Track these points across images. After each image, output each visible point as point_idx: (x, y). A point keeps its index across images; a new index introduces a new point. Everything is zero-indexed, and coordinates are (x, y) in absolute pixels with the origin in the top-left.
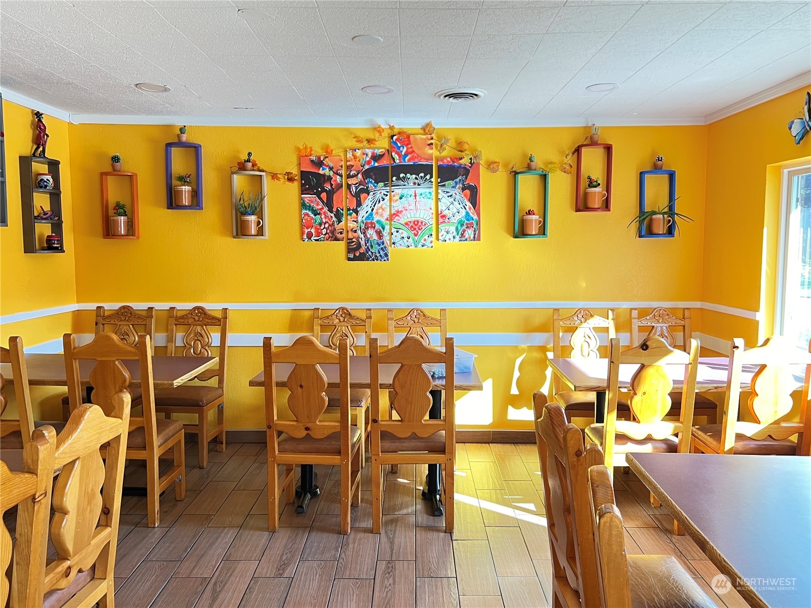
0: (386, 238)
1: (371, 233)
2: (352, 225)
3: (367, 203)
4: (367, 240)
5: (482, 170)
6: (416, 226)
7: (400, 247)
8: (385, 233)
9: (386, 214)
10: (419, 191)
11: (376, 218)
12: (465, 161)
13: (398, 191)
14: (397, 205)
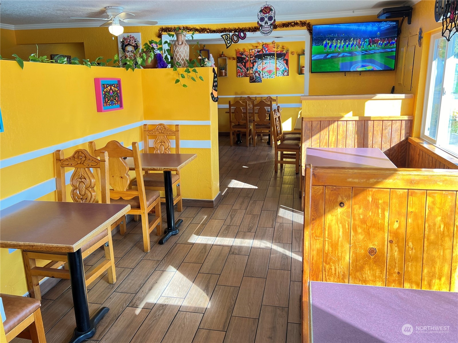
0: (261, 76)
1: (257, 74)
2: (251, 72)
3: (256, 65)
4: (256, 76)
5: (290, 55)
6: (270, 72)
7: (265, 78)
8: (261, 74)
9: (261, 69)
10: (271, 61)
11: (258, 70)
12: (284, 52)
13: (265, 61)
14: (265, 66)
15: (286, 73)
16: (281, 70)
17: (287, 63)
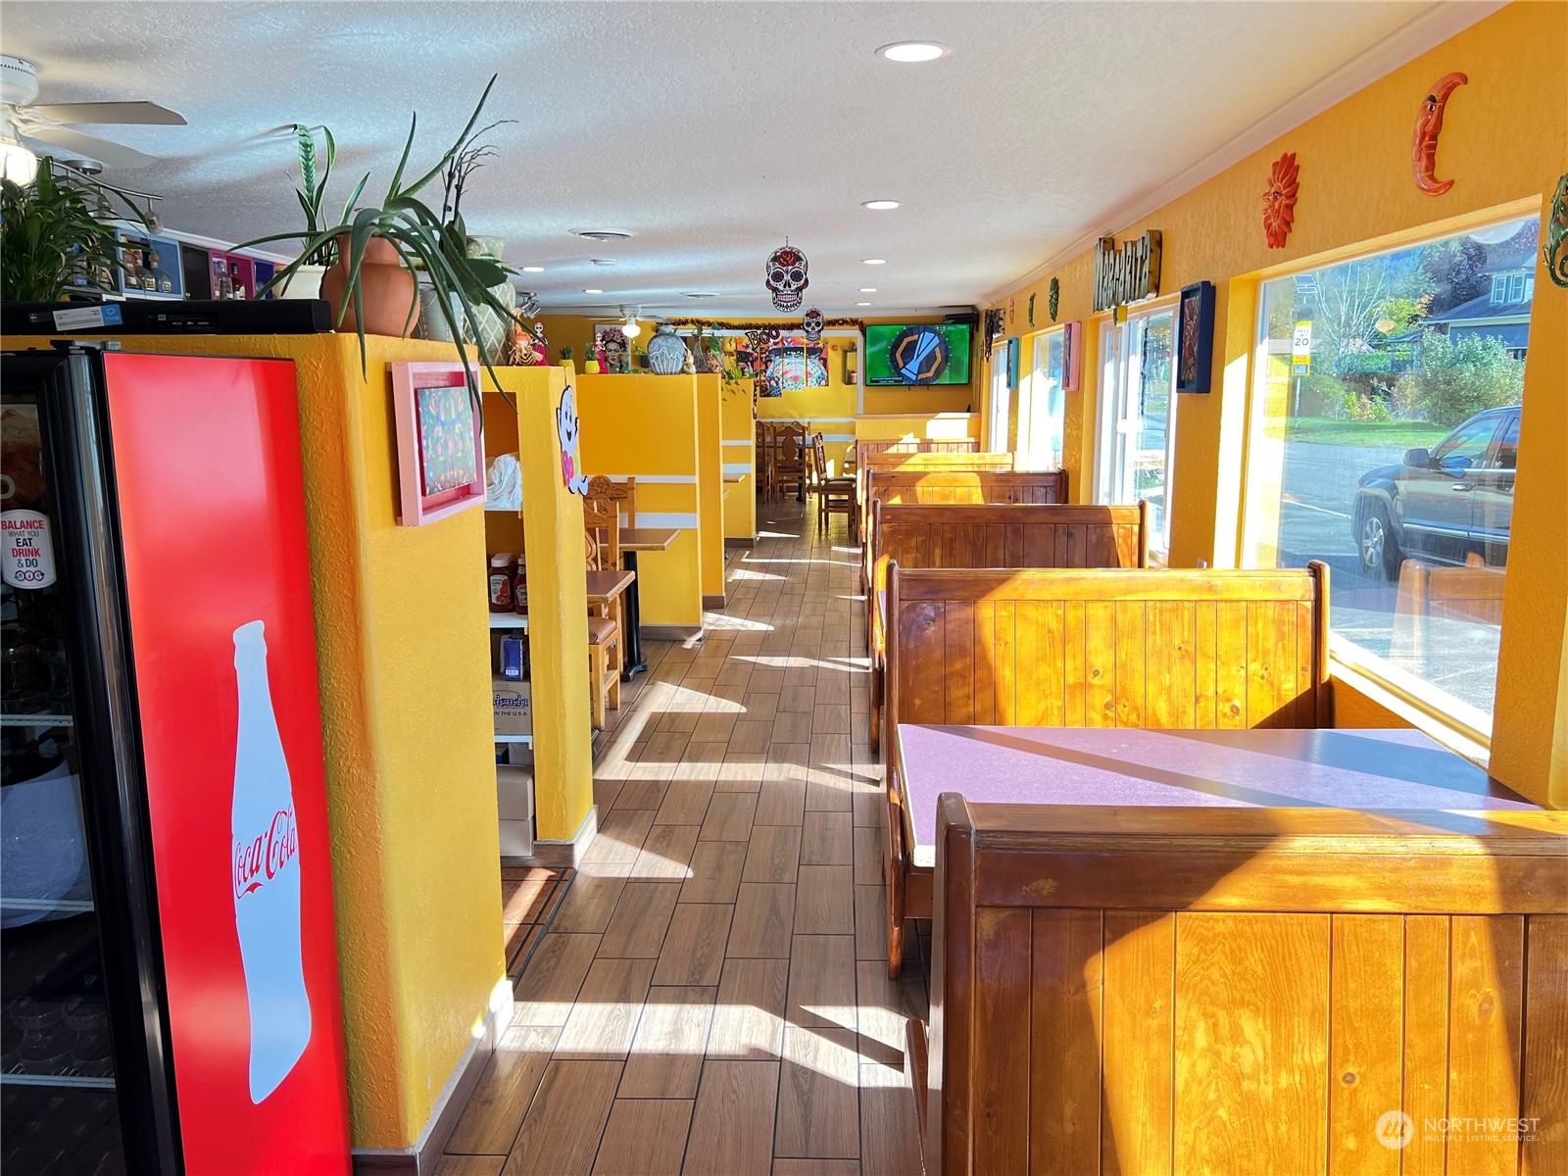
0: (781, 385)
1: (772, 382)
2: (763, 378)
3: (771, 366)
4: (771, 386)
5: (830, 350)
6: (796, 379)
7: (788, 389)
8: (780, 382)
9: (781, 372)
10: (797, 360)
11: (776, 375)
12: (821, 345)
13: (786, 361)
14: (786, 368)
15: (823, 382)
16: (816, 376)
17: (825, 365)
